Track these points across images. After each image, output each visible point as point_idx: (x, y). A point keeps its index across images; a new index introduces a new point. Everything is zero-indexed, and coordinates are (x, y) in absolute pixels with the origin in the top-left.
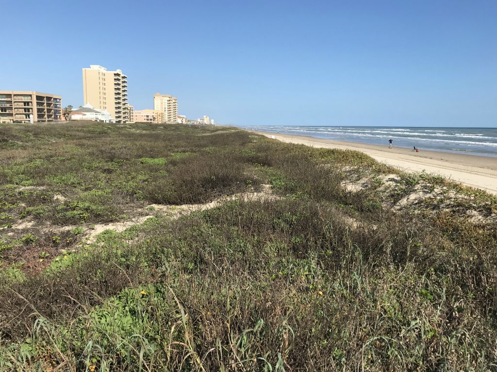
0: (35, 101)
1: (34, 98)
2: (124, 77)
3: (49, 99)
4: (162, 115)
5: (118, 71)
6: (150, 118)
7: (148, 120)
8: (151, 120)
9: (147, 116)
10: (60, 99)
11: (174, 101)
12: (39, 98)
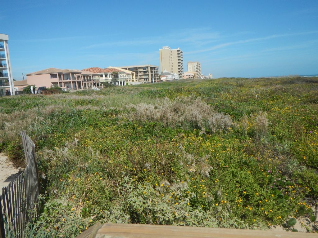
0: (149, 70)
1: (149, 68)
2: (181, 52)
3: (154, 68)
6: (191, 77)
7: (190, 78)
8: (192, 78)
9: (189, 76)
10: (158, 68)
12: (151, 68)
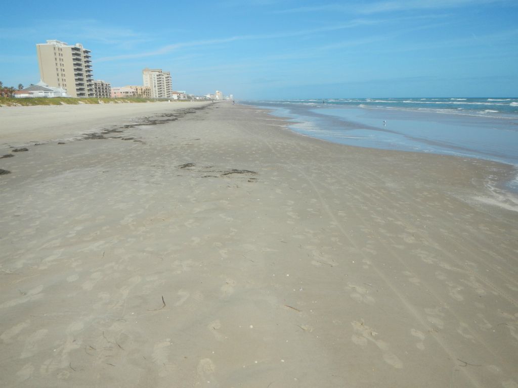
2: (86, 52)
4: (147, 91)
5: (77, 46)
6: (129, 94)
9: (127, 92)
11: (167, 76)
